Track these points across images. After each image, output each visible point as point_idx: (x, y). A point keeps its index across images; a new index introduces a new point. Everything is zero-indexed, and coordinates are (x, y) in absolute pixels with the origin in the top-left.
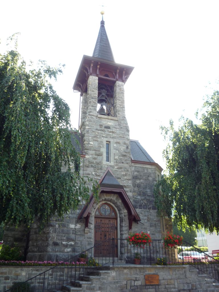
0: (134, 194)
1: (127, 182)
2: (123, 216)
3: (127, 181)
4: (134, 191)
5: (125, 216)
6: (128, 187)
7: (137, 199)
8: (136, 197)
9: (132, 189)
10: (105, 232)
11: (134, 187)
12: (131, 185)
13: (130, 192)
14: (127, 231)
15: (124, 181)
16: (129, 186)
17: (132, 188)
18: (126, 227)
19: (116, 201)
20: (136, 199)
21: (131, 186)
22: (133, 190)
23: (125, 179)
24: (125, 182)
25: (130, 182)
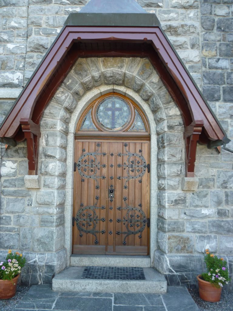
0: (205, 53)
1: (182, 14)
2: (166, 129)
3: (183, 11)
4: (207, 45)
5: (170, 127)
6: (185, 33)
7: (217, 68)
8: (213, 62)
9: (201, 39)
10: (112, 178)
11: (209, 30)
12: (197, 24)
13: (193, 46)
14: (177, 179)
15: (169, 12)
16: (186, 28)
17: (198, 34)
18: (175, 164)
19: (139, 80)
20: (214, 70)
21: (195, 28)
22: (205, 40)
23: (175, 7)
24: (173, 15)
25: (191, 15)
